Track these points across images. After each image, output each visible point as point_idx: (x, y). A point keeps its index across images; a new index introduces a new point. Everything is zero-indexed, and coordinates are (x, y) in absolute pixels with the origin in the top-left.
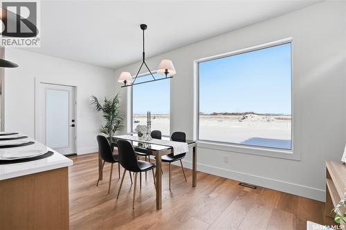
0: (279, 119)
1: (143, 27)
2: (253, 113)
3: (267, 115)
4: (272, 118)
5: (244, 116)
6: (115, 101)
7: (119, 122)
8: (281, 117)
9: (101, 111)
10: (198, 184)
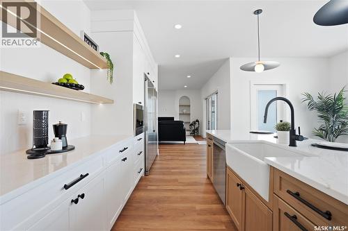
6: (339, 99)
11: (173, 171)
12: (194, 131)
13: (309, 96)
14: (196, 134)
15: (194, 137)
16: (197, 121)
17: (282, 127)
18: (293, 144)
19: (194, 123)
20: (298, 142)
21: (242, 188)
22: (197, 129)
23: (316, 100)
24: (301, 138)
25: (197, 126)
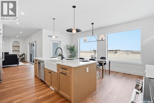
0: (132, 53)
1: (93, 24)
2: (119, 50)
3: (127, 51)
4: (129, 52)
5: (116, 51)
6: (74, 47)
7: (75, 54)
8: (133, 52)
9: (69, 50)
10: (110, 73)
11: (16, 78)
12: (22, 59)
13: (67, 46)
14: (23, 60)
15: (22, 62)
16: (24, 54)
17: (60, 55)
18: (62, 59)
19: (22, 55)
20: (63, 59)
21: (50, 73)
22: (24, 58)
23: (69, 47)
24: (64, 58)
25: (24, 56)
